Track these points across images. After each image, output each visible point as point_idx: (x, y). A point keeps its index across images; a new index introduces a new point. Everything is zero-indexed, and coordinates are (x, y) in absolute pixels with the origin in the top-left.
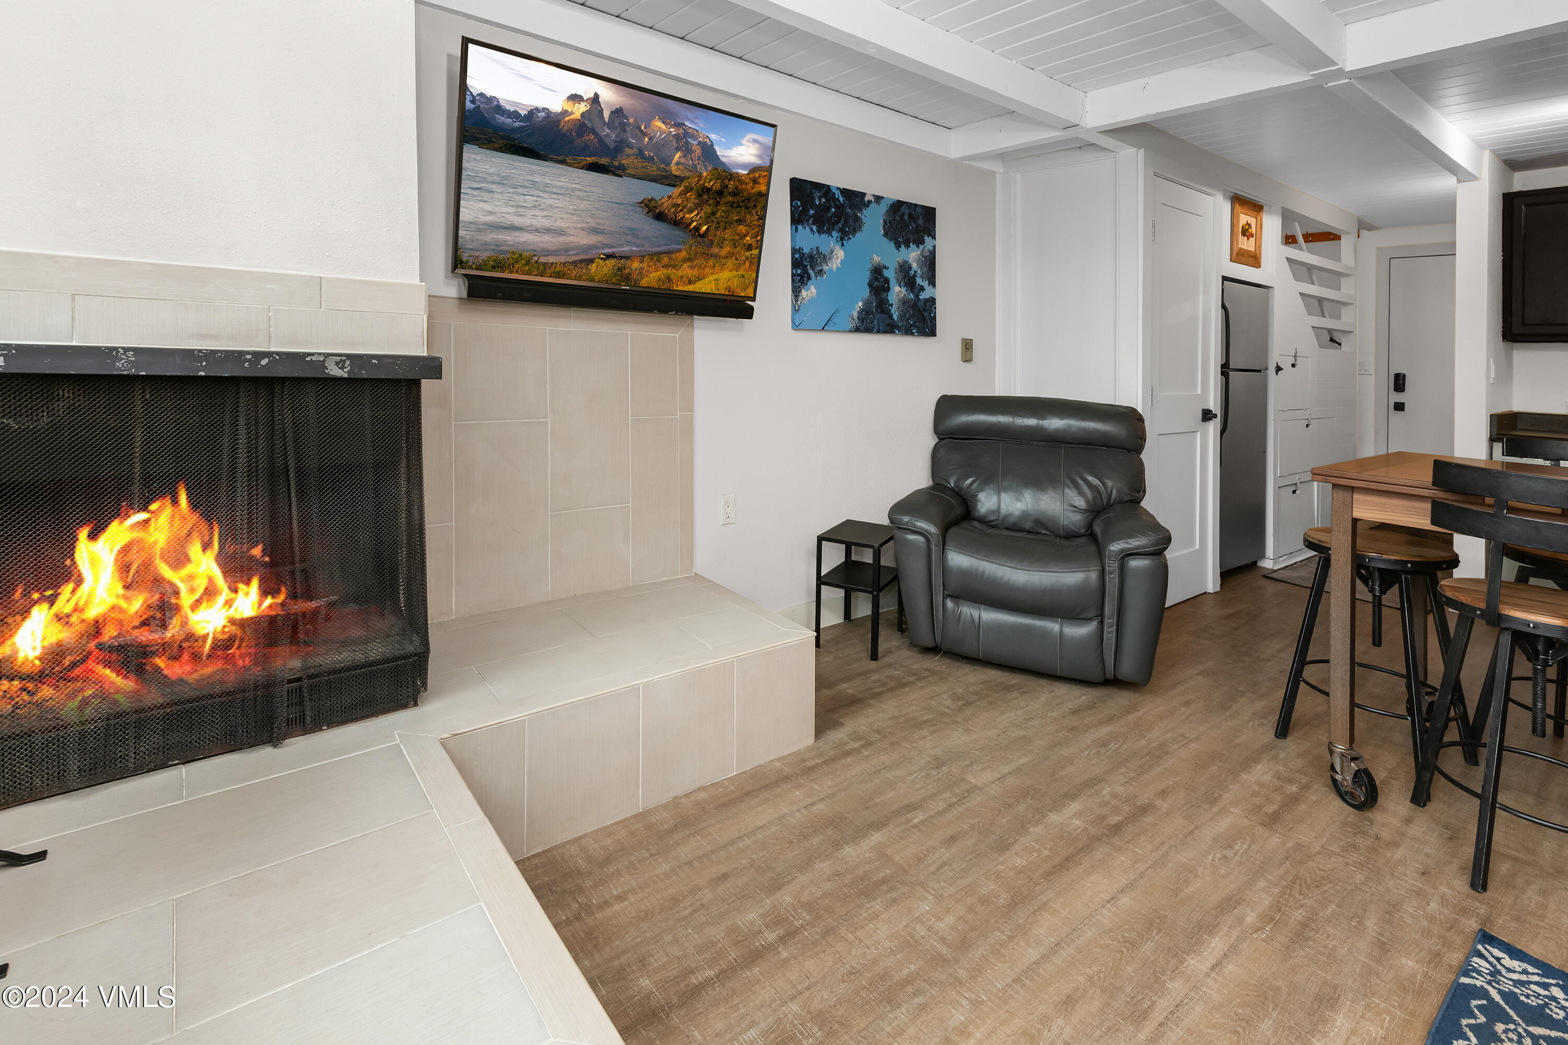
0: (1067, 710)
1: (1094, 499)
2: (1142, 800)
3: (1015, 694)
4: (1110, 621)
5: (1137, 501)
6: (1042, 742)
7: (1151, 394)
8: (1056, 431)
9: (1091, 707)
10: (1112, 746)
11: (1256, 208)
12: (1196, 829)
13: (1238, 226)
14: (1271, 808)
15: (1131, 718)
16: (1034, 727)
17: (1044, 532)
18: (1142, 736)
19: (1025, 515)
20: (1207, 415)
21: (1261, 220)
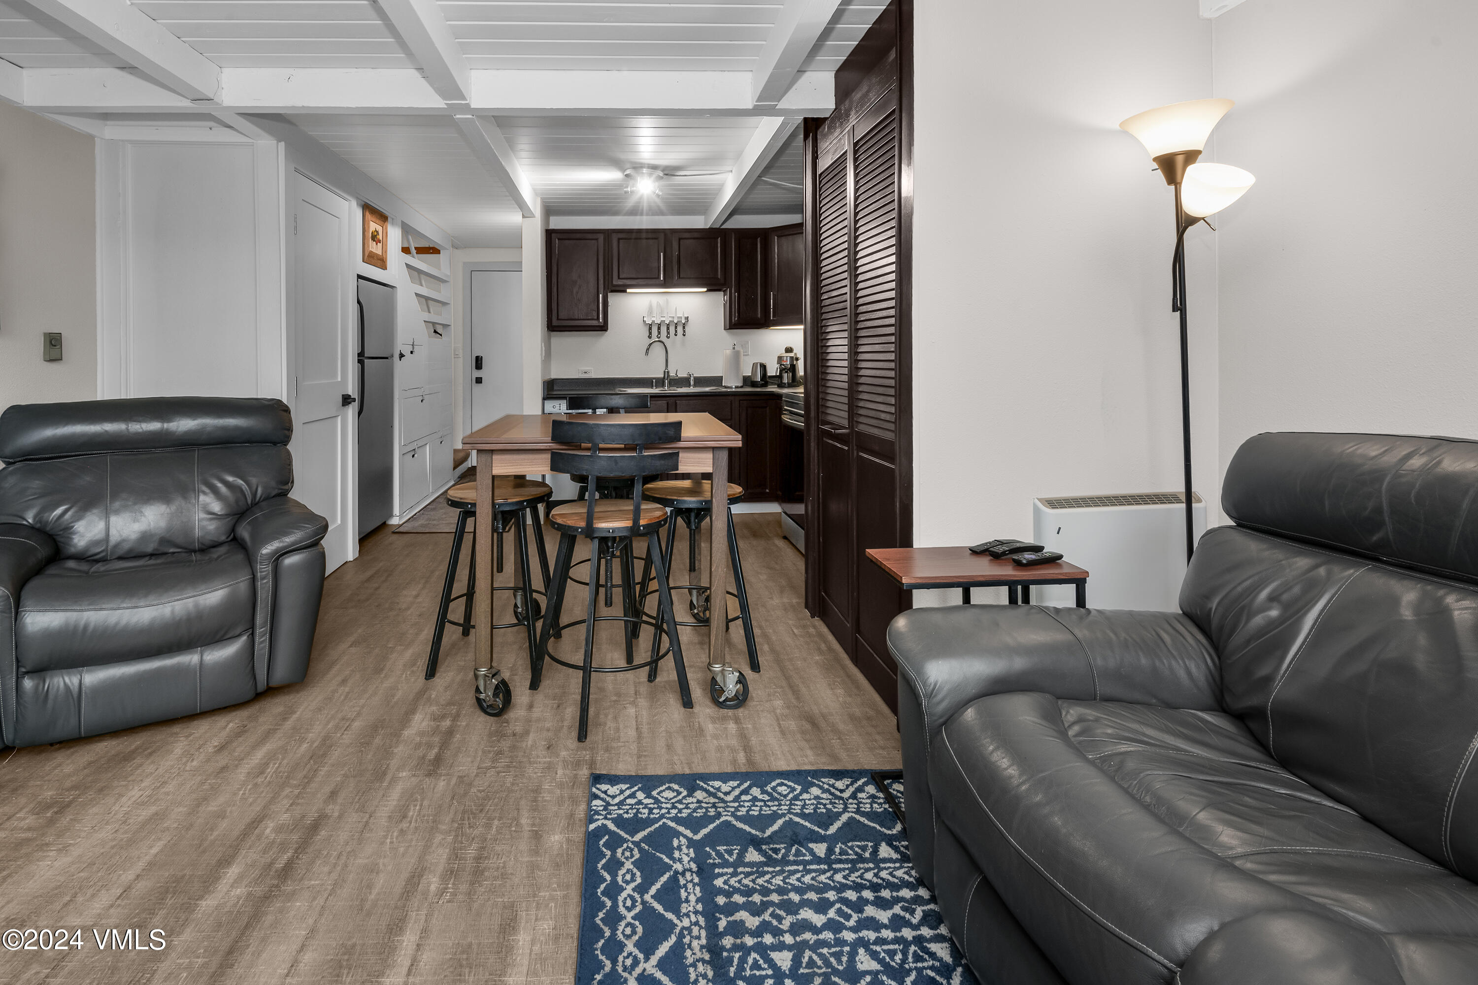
0: (211, 750)
1: (237, 502)
2: (312, 815)
3: (138, 761)
4: (262, 631)
5: (284, 494)
6: (181, 809)
7: (296, 383)
8: (187, 433)
9: (242, 732)
10: (270, 770)
11: (383, 218)
12: (371, 816)
13: (369, 232)
14: (432, 754)
15: (289, 724)
16: (167, 794)
17: (171, 550)
18: (302, 740)
19: (145, 537)
20: (346, 400)
21: (386, 228)
